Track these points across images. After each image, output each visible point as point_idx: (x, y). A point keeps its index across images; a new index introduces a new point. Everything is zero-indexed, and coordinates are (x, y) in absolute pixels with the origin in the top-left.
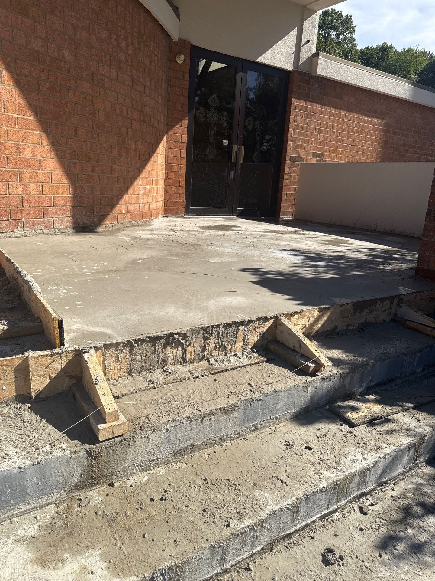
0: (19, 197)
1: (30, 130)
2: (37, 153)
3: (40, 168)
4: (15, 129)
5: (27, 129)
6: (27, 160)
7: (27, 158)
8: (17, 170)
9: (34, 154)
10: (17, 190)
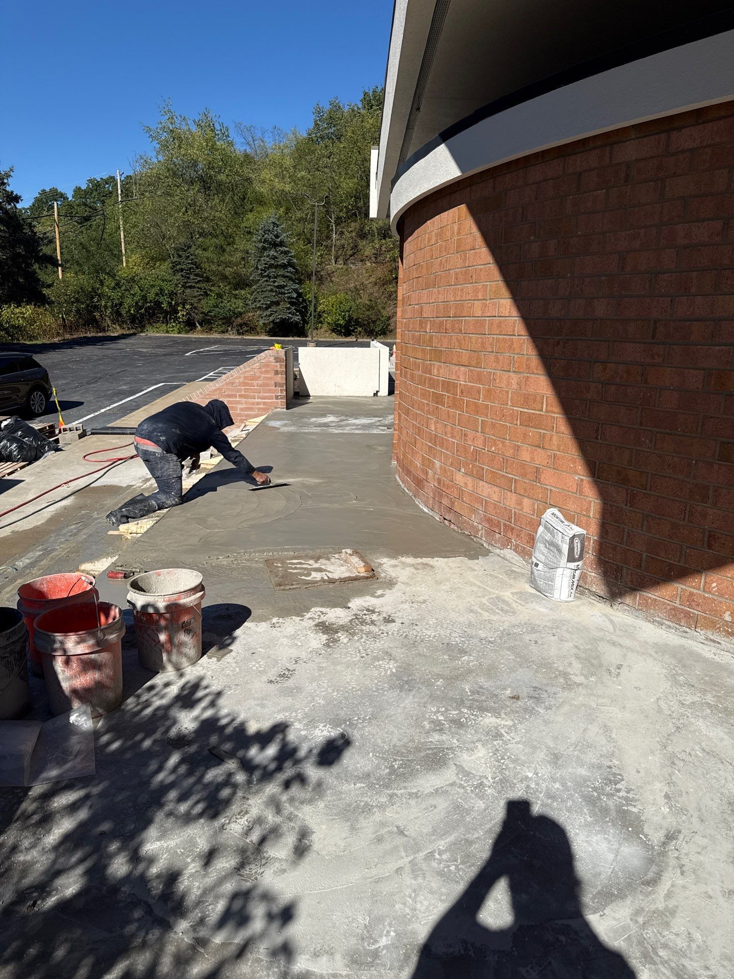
0: (511, 511)
1: (532, 427)
2: (536, 458)
3: (537, 479)
4: (516, 426)
5: (529, 426)
6: (523, 465)
7: (524, 464)
8: (513, 476)
9: (532, 459)
10: (511, 500)
